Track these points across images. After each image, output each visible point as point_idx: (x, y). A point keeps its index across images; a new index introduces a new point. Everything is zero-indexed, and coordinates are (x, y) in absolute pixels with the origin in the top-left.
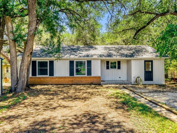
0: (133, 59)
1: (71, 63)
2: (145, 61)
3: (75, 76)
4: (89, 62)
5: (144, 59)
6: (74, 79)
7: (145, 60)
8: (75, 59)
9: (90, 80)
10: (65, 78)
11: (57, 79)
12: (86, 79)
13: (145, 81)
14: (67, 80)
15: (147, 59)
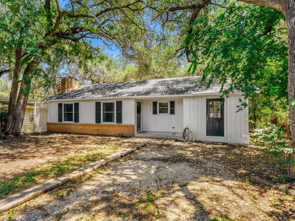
0: (186, 97)
1: (98, 105)
2: (208, 101)
3: (102, 123)
4: (119, 104)
5: (207, 96)
6: (100, 127)
7: (208, 98)
8: (102, 100)
9: (120, 131)
10: (90, 125)
11: (81, 127)
12: (114, 129)
13: (207, 135)
14: (92, 128)
15: (211, 96)
